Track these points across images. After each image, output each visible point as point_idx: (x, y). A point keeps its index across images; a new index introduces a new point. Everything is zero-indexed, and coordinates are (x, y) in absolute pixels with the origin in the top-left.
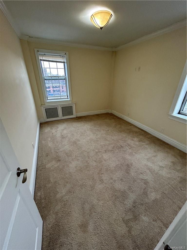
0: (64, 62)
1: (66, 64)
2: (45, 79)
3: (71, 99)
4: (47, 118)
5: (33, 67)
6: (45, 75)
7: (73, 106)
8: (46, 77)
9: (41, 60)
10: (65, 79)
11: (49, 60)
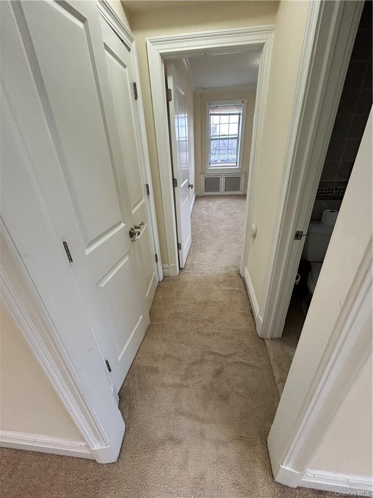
0: (239, 114)
1: (241, 116)
2: (212, 139)
3: (241, 167)
4: (205, 191)
5: (201, 124)
6: (212, 134)
7: (241, 176)
8: (213, 136)
9: (211, 115)
10: (237, 138)
11: (221, 113)
